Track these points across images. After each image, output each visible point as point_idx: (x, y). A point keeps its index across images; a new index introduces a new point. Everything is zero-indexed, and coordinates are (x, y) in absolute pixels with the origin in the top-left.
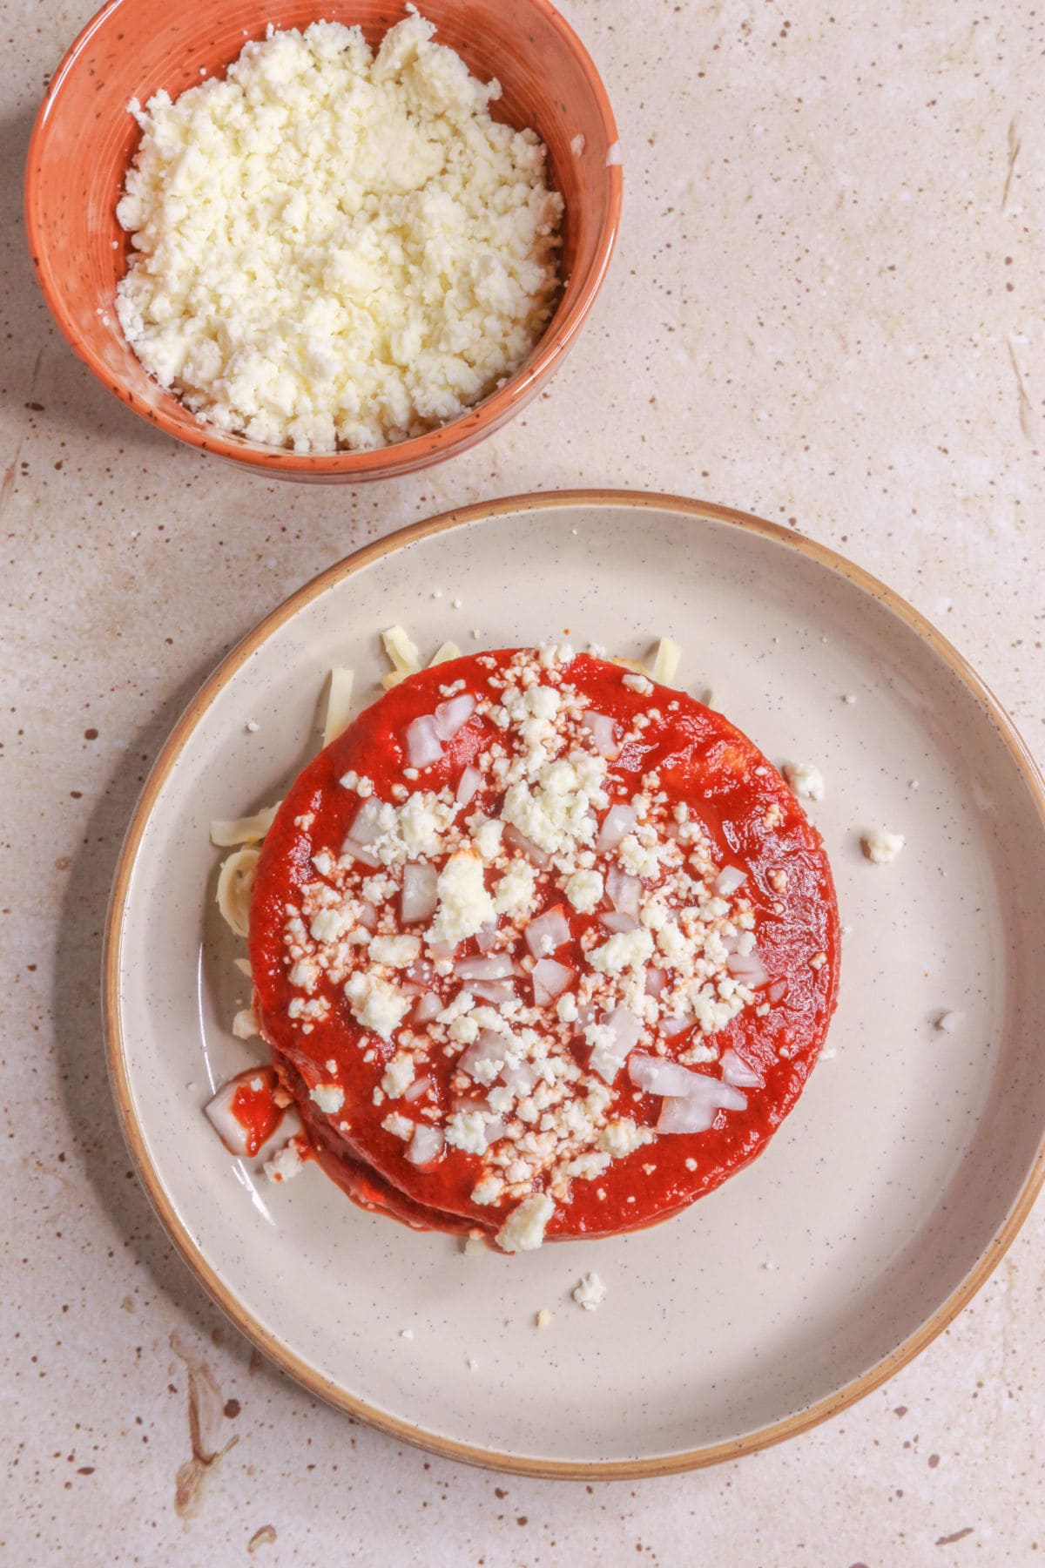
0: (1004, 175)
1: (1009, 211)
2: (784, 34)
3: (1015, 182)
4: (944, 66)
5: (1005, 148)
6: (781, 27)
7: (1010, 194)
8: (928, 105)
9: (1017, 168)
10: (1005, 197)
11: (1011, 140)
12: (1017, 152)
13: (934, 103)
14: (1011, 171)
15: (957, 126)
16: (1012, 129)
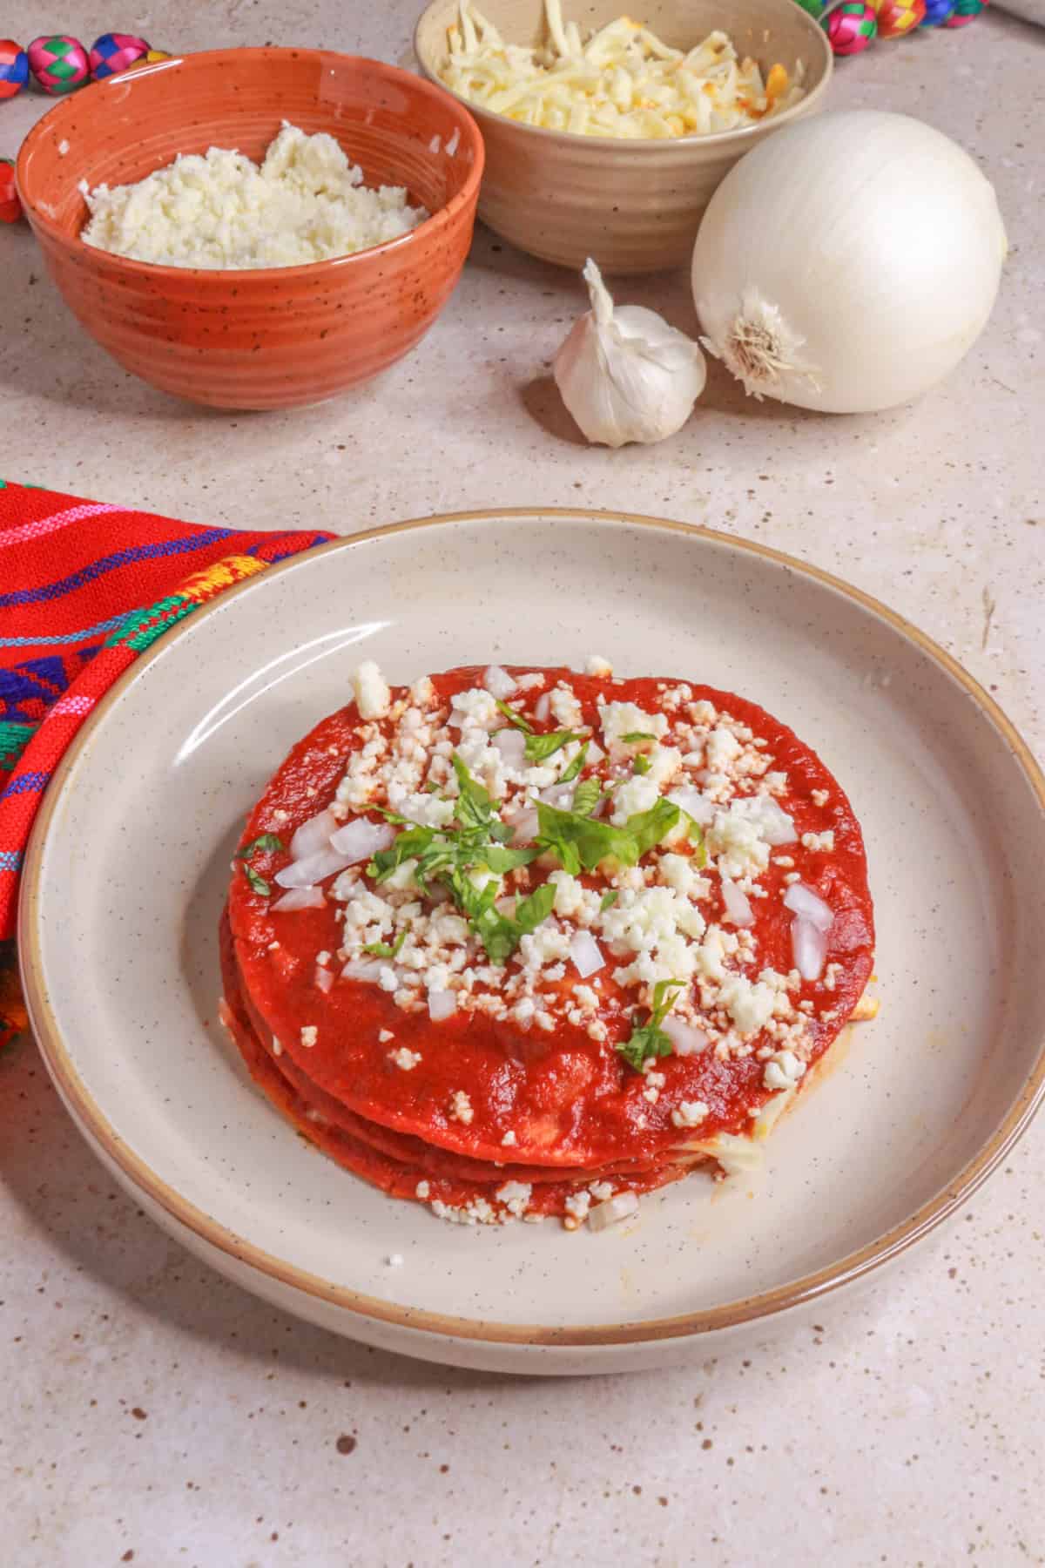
0: (982, 627)
1: (989, 651)
2: (765, 520)
3: (993, 631)
4: (917, 548)
5: (981, 607)
6: (763, 516)
7: (989, 638)
8: (904, 574)
9: (994, 621)
10: (985, 642)
11: (986, 601)
12: (992, 610)
13: (909, 573)
14: (989, 623)
15: (933, 588)
16: (985, 593)
